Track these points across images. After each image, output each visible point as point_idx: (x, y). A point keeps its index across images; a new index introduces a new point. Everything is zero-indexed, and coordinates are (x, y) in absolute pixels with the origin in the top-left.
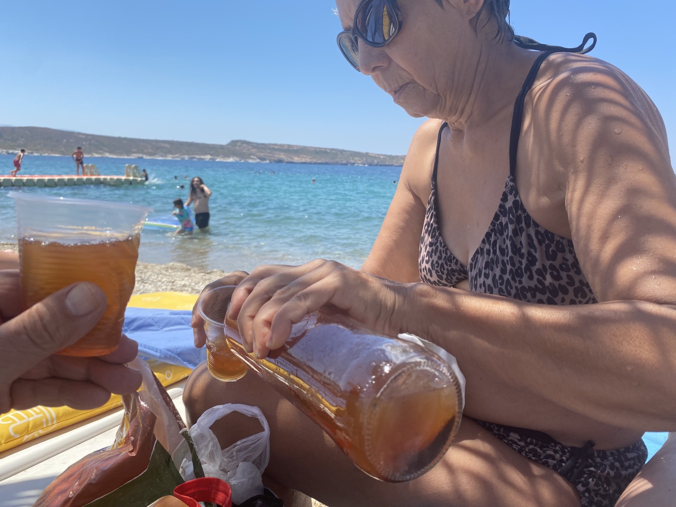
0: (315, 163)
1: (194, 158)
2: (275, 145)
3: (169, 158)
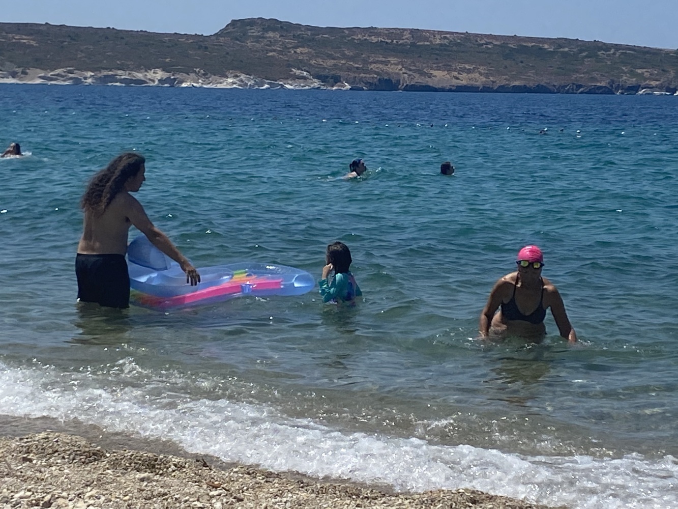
0: (502, 89)
1: (113, 78)
2: (371, 31)
3: (35, 79)
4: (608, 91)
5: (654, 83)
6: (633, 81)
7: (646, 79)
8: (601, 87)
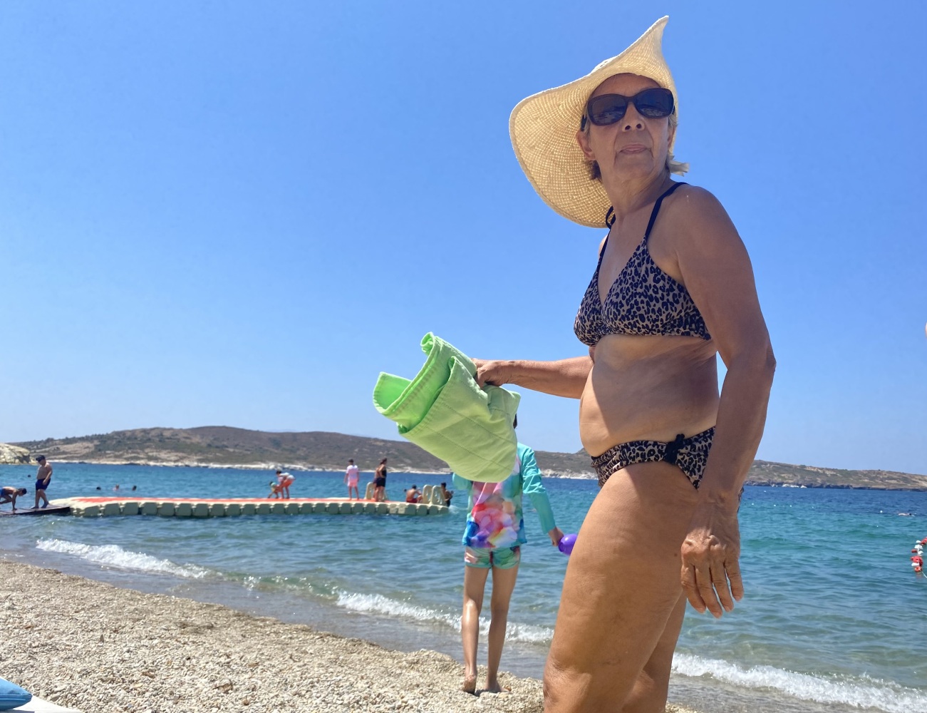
4: (768, 485)
5: (790, 481)
6: (780, 480)
7: (786, 479)
8: (764, 483)
